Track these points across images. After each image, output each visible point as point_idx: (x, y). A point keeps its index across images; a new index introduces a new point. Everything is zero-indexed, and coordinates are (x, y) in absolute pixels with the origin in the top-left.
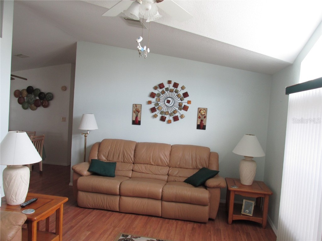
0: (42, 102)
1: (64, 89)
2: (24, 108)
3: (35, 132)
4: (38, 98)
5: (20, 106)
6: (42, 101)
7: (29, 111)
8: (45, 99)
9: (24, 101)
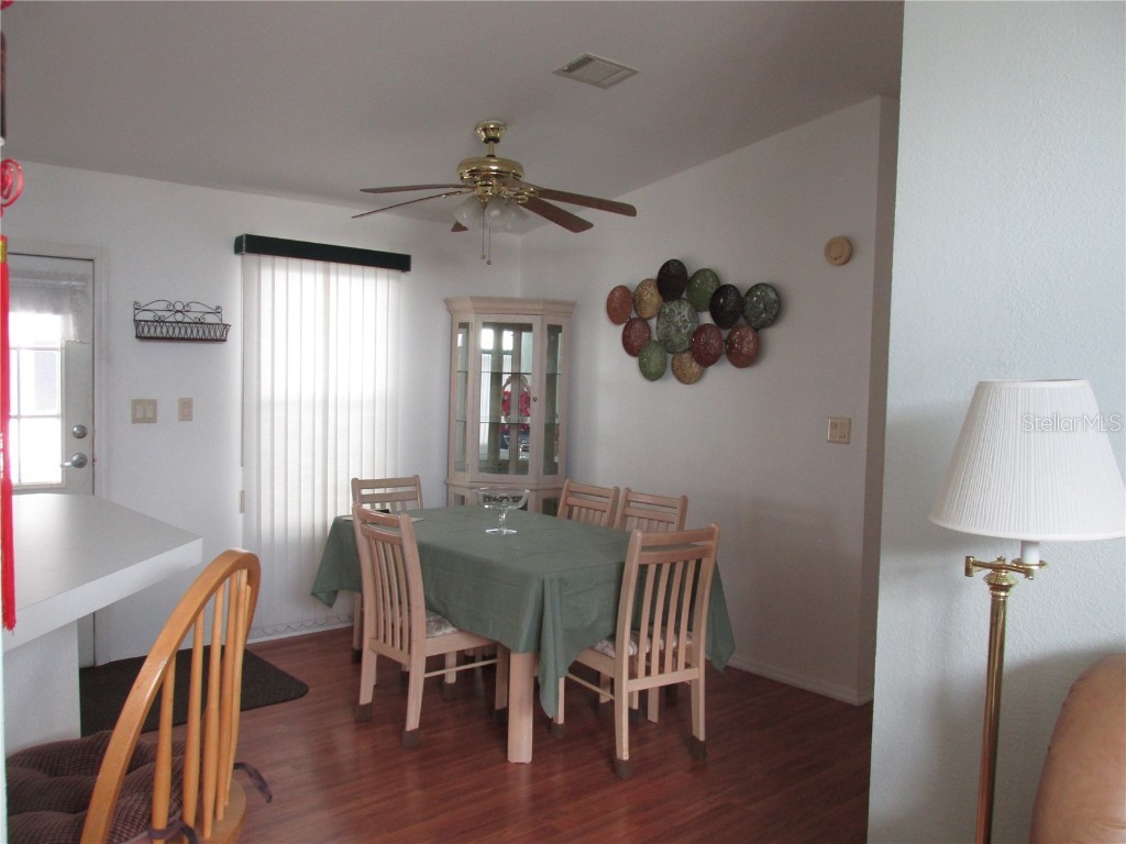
0: (730, 337)
1: (842, 251)
2: (651, 374)
3: (685, 500)
4: (706, 318)
5: (632, 363)
6: (725, 333)
7: (670, 386)
8: (742, 321)
9: (650, 338)
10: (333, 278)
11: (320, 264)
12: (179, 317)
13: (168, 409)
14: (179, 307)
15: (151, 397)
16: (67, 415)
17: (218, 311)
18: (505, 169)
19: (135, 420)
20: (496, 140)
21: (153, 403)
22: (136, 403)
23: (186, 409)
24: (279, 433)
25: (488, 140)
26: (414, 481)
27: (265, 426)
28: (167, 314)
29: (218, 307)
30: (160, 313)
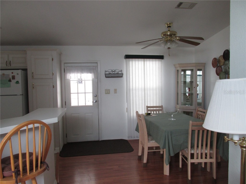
5: (218, 77)
9: (222, 71)
10: (146, 62)
11: (142, 59)
12: (114, 73)
13: (112, 91)
14: (114, 71)
15: (109, 89)
16: (93, 93)
17: (121, 71)
18: (172, 33)
19: (106, 93)
20: (170, 27)
21: (109, 90)
22: (106, 90)
23: (115, 91)
24: (134, 96)
25: (168, 27)
26: (162, 107)
27: (131, 94)
28: (111, 72)
29: (121, 70)
30: (110, 72)
